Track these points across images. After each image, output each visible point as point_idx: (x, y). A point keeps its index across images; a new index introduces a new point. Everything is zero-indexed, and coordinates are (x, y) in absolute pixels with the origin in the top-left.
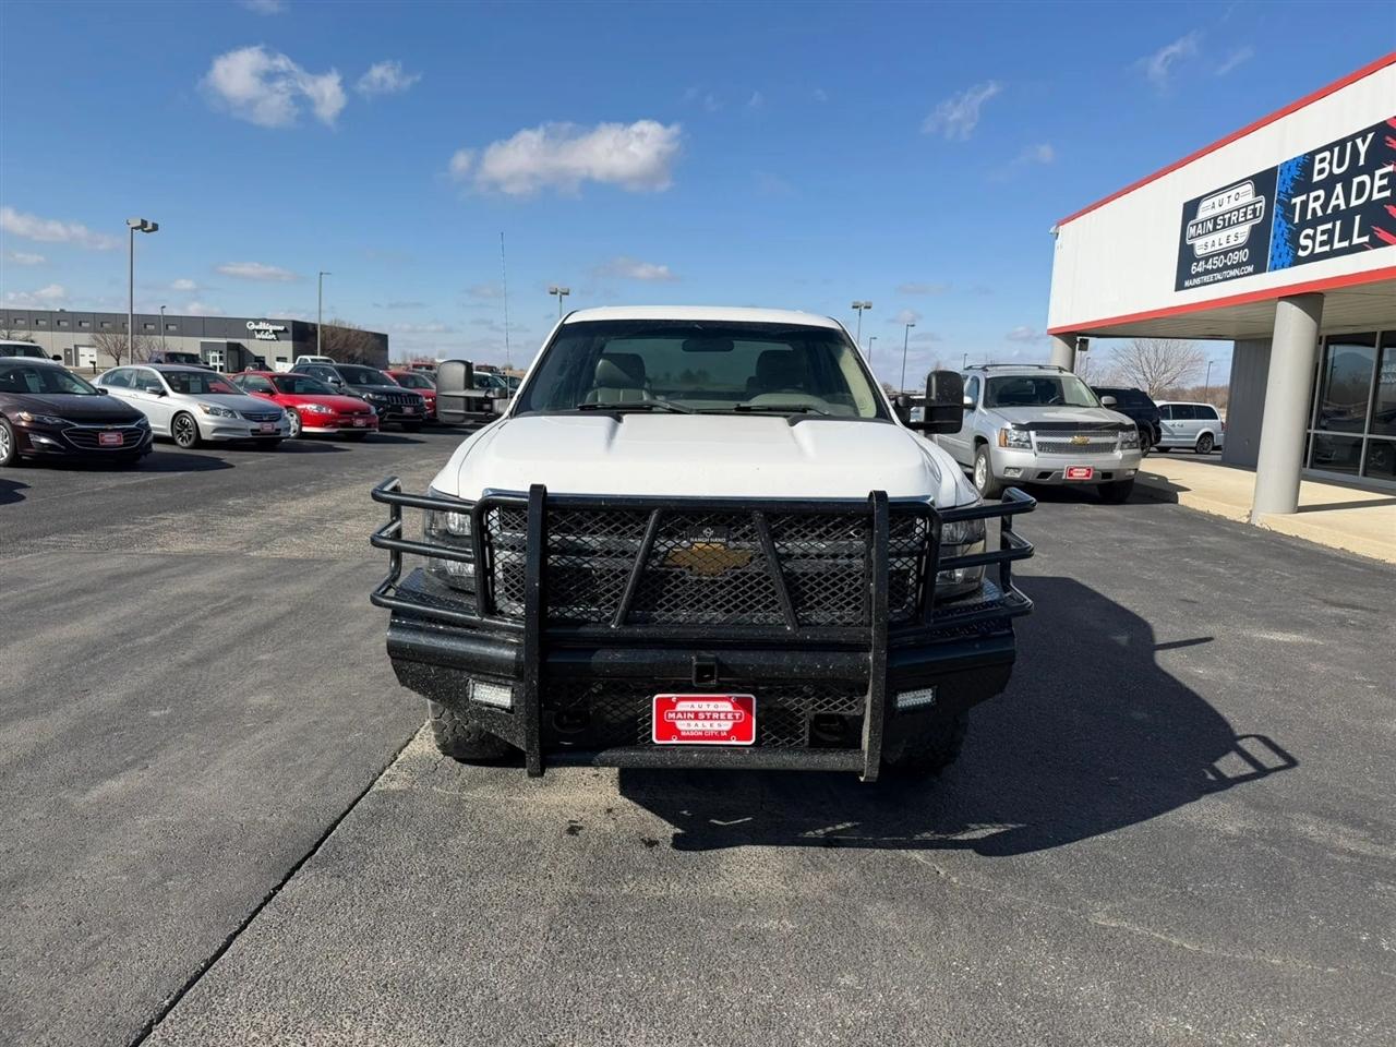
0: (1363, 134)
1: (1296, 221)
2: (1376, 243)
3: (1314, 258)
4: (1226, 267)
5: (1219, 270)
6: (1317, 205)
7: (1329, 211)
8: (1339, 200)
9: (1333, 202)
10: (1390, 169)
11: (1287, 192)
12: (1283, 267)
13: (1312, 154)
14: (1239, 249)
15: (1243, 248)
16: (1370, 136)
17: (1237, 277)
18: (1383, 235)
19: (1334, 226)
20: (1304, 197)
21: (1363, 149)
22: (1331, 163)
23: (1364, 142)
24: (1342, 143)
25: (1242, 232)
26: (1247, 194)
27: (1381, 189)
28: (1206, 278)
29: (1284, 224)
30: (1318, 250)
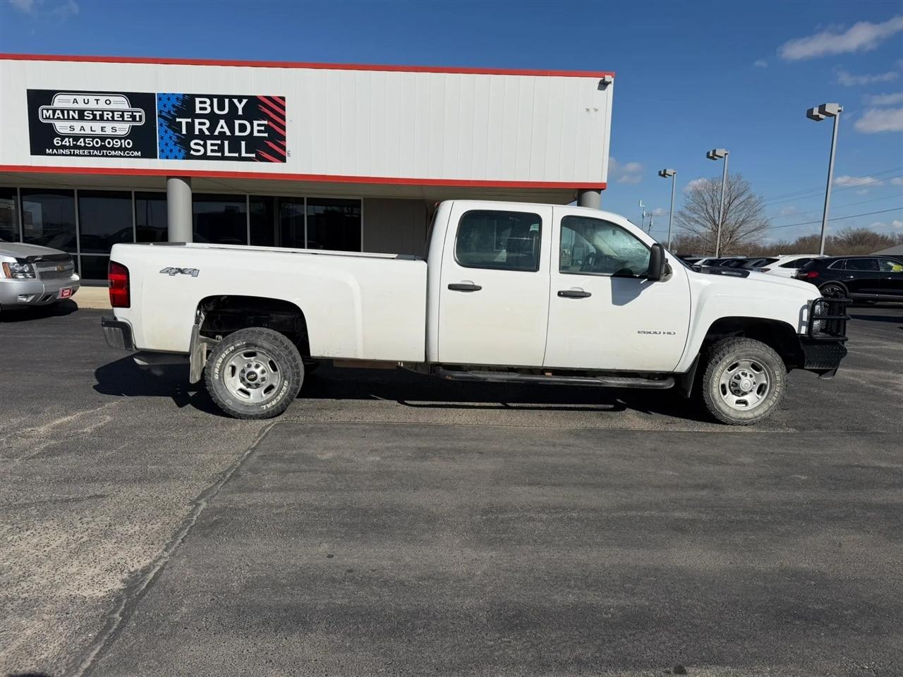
0: (240, 98)
1: (184, 132)
2: (260, 158)
3: (205, 157)
4: (103, 147)
6: (204, 128)
7: (216, 133)
8: (222, 126)
9: (218, 130)
10: (266, 122)
11: (169, 112)
12: (176, 158)
13: (193, 97)
14: (120, 139)
15: (125, 138)
16: (245, 101)
17: (121, 156)
18: (266, 155)
19: (223, 144)
20: (190, 120)
21: (240, 107)
22: (212, 105)
23: (240, 103)
24: (221, 98)
25: (123, 128)
26: (122, 104)
27: (259, 131)
28: (77, 152)
29: (170, 132)
30: (209, 153)
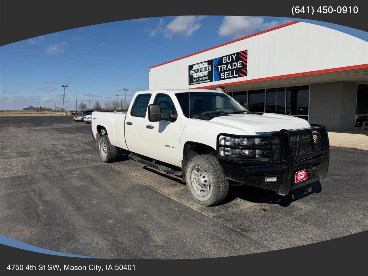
0: (234, 54)
1: (220, 71)
2: (239, 76)
3: (225, 79)
4: (202, 80)
5: (200, 81)
6: (225, 68)
7: (228, 69)
8: (229, 67)
9: (228, 68)
10: (241, 61)
11: (216, 65)
12: (217, 80)
13: (222, 57)
14: (205, 76)
15: (206, 76)
16: (236, 55)
17: (205, 82)
18: (241, 74)
19: (229, 72)
20: (221, 66)
21: (234, 57)
22: (227, 59)
23: (234, 56)
24: (229, 56)
25: (206, 73)
26: (206, 65)
27: (239, 65)
28: (197, 83)
29: (217, 71)
30: (226, 77)
